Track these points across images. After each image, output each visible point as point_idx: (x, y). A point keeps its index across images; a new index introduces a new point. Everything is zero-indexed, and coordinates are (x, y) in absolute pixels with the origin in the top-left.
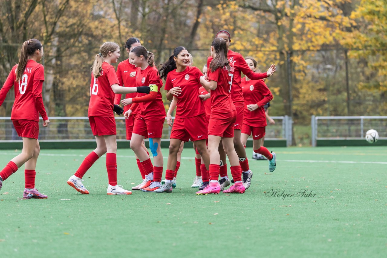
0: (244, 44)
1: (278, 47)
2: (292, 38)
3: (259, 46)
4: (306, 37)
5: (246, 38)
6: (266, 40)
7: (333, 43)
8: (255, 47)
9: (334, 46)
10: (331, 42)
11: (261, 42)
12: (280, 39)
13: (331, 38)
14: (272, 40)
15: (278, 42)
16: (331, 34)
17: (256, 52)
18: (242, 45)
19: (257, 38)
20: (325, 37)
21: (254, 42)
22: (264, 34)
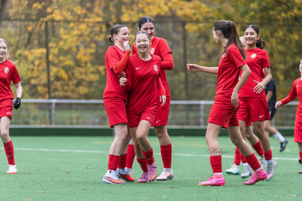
0: (65, 13)
1: (104, 18)
2: (120, 8)
3: (82, 16)
4: (137, 6)
5: (66, 7)
6: (90, 10)
7: (169, 14)
8: (76, 18)
9: (170, 17)
10: (166, 13)
11: (84, 11)
12: (106, 9)
13: (166, 9)
14: (97, 9)
15: (104, 12)
16: (166, 4)
17: (77, 24)
18: (62, 15)
19: (79, 7)
20: (159, 7)
21: (76, 12)
22: (88, 2)
